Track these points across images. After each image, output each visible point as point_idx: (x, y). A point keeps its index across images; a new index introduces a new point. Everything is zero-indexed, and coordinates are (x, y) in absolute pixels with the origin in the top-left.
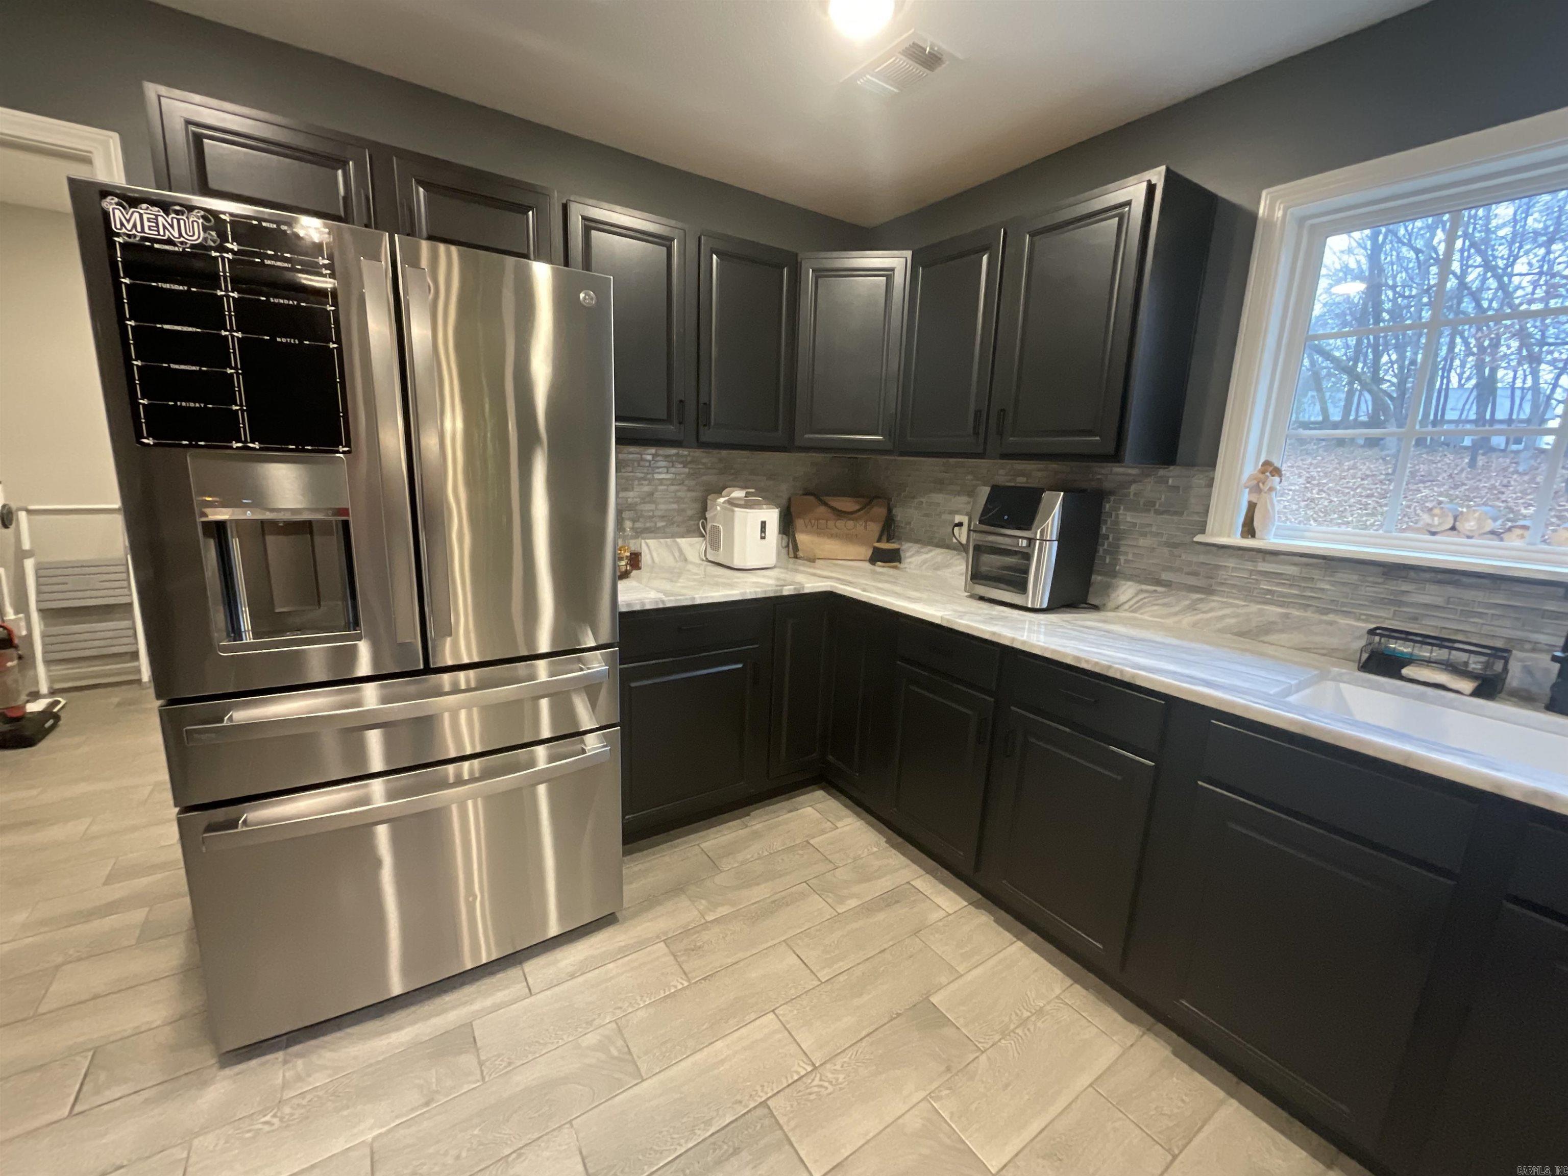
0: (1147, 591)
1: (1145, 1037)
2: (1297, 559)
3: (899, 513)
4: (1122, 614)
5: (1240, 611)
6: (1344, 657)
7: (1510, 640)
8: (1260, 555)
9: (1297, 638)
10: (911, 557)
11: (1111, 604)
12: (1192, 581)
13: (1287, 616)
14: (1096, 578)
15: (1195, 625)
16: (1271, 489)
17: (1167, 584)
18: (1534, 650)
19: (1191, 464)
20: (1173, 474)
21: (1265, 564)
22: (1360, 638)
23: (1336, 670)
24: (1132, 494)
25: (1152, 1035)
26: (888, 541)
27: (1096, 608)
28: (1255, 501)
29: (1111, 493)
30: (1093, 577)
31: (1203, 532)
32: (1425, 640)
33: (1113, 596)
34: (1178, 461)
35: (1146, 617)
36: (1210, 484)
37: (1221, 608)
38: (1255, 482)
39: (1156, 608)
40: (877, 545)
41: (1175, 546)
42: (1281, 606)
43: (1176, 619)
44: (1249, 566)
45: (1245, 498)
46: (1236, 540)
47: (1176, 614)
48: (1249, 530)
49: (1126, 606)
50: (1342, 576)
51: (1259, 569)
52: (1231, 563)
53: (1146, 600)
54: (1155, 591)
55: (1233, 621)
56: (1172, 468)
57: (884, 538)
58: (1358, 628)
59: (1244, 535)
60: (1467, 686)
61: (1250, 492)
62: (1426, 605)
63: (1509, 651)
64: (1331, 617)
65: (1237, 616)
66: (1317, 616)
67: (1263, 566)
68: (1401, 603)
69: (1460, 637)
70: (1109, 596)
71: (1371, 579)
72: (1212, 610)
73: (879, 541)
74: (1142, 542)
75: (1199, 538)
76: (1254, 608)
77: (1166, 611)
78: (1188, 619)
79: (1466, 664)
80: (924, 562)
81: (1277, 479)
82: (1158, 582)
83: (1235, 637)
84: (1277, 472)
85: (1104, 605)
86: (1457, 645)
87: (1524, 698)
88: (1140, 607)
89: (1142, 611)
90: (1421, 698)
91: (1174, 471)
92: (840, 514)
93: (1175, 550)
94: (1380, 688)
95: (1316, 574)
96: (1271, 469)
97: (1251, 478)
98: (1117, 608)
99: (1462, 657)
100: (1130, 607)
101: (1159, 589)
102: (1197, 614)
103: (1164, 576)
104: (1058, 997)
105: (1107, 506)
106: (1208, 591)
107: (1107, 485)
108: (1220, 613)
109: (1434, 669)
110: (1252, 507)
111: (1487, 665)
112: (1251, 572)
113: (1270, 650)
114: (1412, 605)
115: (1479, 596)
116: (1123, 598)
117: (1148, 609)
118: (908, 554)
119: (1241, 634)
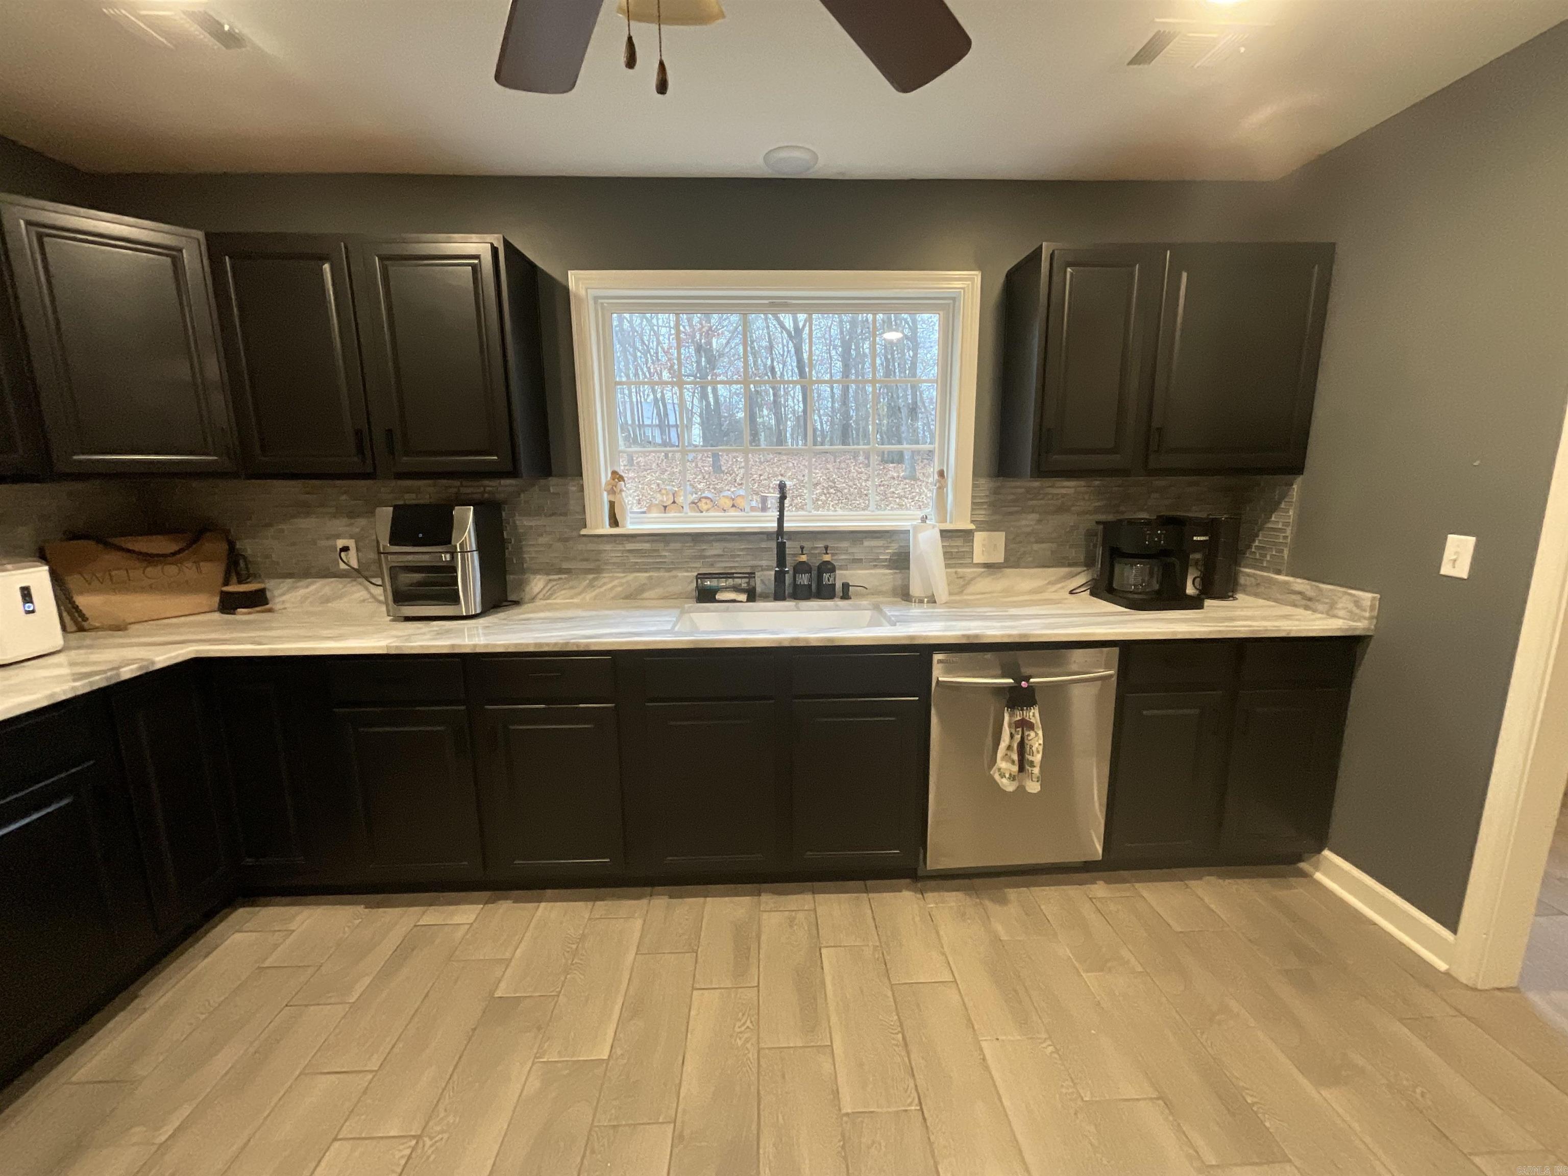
0: (554, 580)
1: (652, 901)
2: (647, 538)
3: (248, 546)
4: (539, 603)
5: (624, 580)
6: (685, 596)
7: (752, 567)
8: (625, 538)
9: (659, 591)
10: (283, 594)
11: (527, 597)
12: (585, 565)
13: (650, 578)
14: (510, 577)
15: (595, 598)
16: (621, 491)
17: (568, 571)
18: (762, 570)
19: (563, 475)
20: (553, 483)
21: (629, 545)
22: (692, 582)
23: (686, 606)
24: (522, 502)
25: (655, 897)
26: (240, 582)
27: (517, 603)
28: (613, 500)
29: (505, 502)
30: (507, 577)
31: (585, 527)
32: (719, 576)
33: (527, 589)
34: (553, 473)
35: (558, 601)
36: (581, 489)
37: (611, 582)
38: (611, 486)
39: (563, 592)
40: (226, 589)
41: (566, 540)
42: (646, 572)
43: (580, 597)
44: (620, 548)
45: (606, 497)
46: (607, 530)
47: (580, 594)
48: (614, 522)
49: (541, 596)
50: (673, 546)
51: (628, 548)
52: (608, 547)
53: (555, 587)
54: (560, 579)
55: (620, 589)
56: (550, 478)
57: (234, 579)
58: (688, 577)
59: (611, 526)
60: (743, 597)
61: (608, 494)
62: (715, 555)
63: (754, 573)
64: (674, 573)
65: (621, 585)
66: (667, 574)
67: (630, 546)
68: (705, 557)
69: (733, 571)
70: (524, 591)
71: (688, 545)
72: (605, 584)
73: (226, 583)
74: (542, 540)
75: (584, 532)
76: (631, 576)
77: (573, 592)
78: (589, 596)
79: (741, 585)
80: (305, 598)
81: (622, 483)
82: (561, 571)
83: (625, 601)
84: (621, 478)
85: (522, 599)
86: (735, 575)
87: (765, 597)
88: (551, 594)
89: (554, 597)
90: (727, 610)
91: (553, 481)
92: (149, 559)
93: (567, 543)
94: (708, 610)
95: (660, 546)
96: (617, 476)
97: (607, 484)
98: (533, 599)
99: (738, 581)
100: (544, 595)
101: (563, 576)
102: (594, 590)
103: (565, 565)
104: (590, 919)
105: (504, 514)
106: (597, 571)
107: (500, 497)
108: (610, 586)
109: (728, 591)
110: (612, 505)
111: (748, 583)
112: (623, 551)
113: (646, 603)
114: (709, 557)
115: (737, 545)
116: (536, 590)
117: (558, 594)
118: (276, 593)
119: (627, 597)
